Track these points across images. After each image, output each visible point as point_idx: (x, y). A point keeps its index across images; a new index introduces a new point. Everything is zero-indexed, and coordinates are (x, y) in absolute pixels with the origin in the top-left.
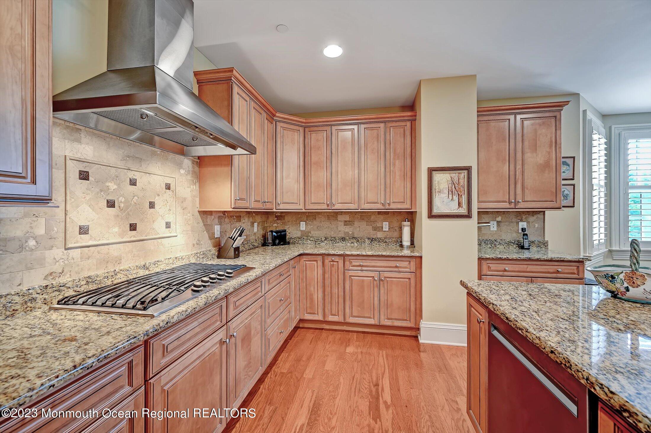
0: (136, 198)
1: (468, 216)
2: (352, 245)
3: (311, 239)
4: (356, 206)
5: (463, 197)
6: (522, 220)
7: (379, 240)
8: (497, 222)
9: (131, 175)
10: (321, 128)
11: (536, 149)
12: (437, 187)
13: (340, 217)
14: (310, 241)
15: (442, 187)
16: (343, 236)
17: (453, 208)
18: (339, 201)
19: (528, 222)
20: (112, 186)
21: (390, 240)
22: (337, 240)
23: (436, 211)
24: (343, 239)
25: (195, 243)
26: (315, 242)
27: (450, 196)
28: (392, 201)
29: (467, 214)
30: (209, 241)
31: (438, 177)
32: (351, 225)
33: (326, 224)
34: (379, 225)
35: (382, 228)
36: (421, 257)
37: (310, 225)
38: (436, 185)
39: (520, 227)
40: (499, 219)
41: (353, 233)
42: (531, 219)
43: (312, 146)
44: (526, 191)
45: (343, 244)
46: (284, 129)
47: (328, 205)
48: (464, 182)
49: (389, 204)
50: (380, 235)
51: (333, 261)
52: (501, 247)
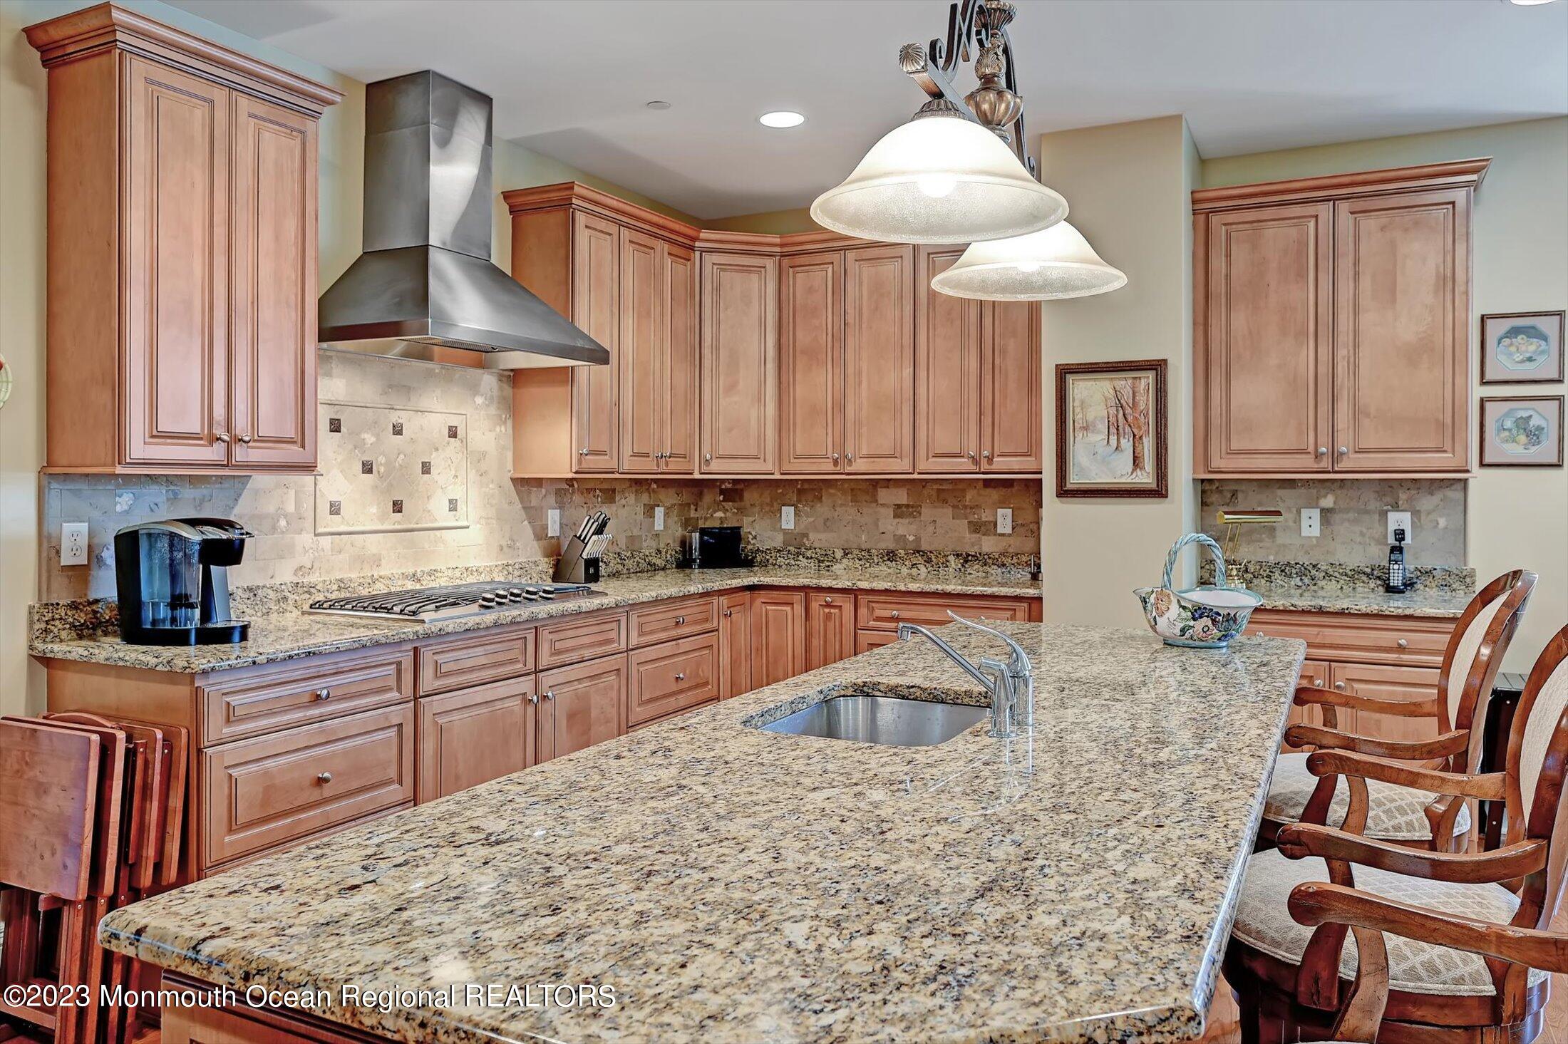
0: (402, 456)
1: (1158, 492)
2: (914, 571)
3: (809, 553)
4: (905, 465)
5: (1145, 440)
6: (1396, 507)
7: (984, 560)
8: (1322, 510)
9: (395, 417)
10: (818, 258)
11: (1394, 301)
12: (1080, 416)
13: (884, 495)
14: (804, 560)
15: (1091, 416)
16: (891, 546)
17: (1120, 471)
18: (864, 451)
19: (1416, 513)
20: (369, 438)
21: (1015, 560)
22: (875, 558)
23: (1075, 479)
24: (891, 555)
25: (504, 543)
26: (819, 561)
27: (1113, 439)
28: (997, 451)
29: (1154, 486)
30: (535, 542)
31: (1079, 388)
32: (911, 515)
33: (848, 513)
34: (986, 516)
35: (995, 524)
36: (1040, 599)
37: (808, 517)
38: (1078, 410)
39: (1392, 527)
40: (1328, 502)
41: (918, 539)
42: (1427, 502)
43: (798, 306)
44: (1365, 422)
45: (889, 568)
46: (723, 267)
47: (836, 462)
48: (1147, 401)
49: (990, 459)
50: (988, 545)
51: (828, 605)
52: (1331, 586)
